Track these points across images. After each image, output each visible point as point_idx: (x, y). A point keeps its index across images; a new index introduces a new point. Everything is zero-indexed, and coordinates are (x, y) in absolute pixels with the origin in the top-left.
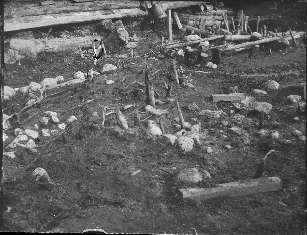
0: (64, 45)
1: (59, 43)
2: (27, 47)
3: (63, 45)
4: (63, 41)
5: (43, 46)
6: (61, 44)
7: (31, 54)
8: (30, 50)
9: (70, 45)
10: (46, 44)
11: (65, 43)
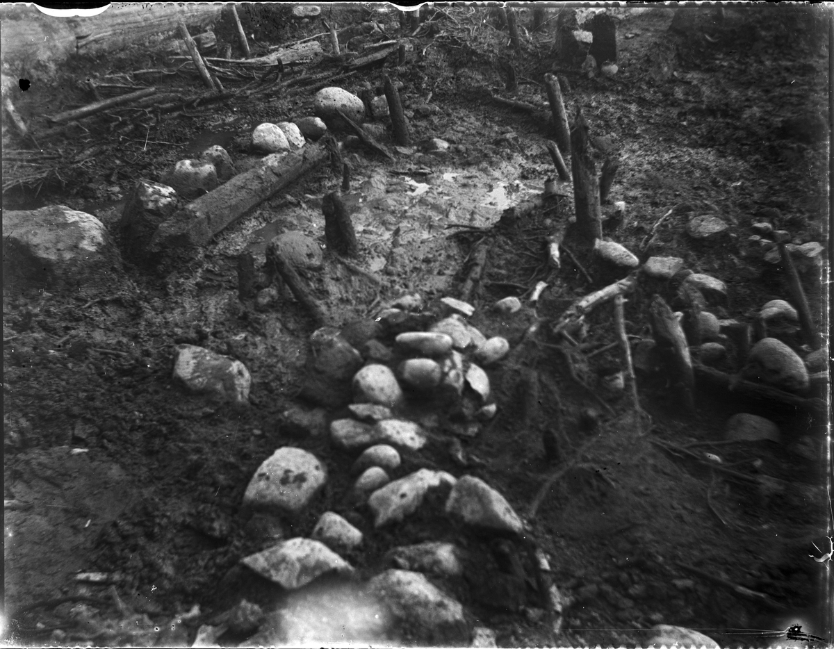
0: (129, 26)
1: (115, 22)
2: (23, 46)
3: (126, 27)
4: (123, 14)
5: (72, 38)
6: (119, 24)
7: (40, 66)
8: (34, 53)
9: (143, 24)
10: (78, 30)
11: (131, 19)
